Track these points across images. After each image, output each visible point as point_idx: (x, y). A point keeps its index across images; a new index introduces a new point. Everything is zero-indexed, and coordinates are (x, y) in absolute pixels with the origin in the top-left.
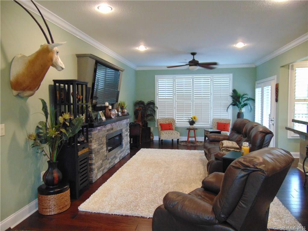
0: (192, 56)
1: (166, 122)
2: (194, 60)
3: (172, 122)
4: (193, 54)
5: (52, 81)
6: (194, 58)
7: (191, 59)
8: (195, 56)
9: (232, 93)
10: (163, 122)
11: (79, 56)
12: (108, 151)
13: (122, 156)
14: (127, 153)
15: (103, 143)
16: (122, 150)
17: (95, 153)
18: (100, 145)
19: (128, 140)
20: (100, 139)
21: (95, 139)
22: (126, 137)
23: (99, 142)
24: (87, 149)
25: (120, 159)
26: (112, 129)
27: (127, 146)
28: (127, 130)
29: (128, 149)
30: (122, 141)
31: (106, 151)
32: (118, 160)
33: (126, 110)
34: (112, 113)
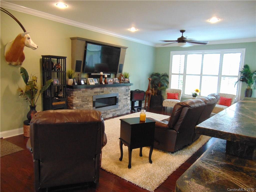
0: (181, 33)
1: (173, 92)
2: (182, 37)
3: (178, 93)
4: (182, 31)
5: (41, 56)
6: (183, 35)
7: (180, 36)
8: (183, 33)
9: (243, 69)
10: (171, 92)
11: (72, 39)
12: (95, 107)
13: (117, 114)
14: (126, 112)
15: (88, 101)
16: (116, 109)
17: (76, 107)
18: (83, 102)
19: (128, 103)
20: (85, 97)
21: (77, 97)
22: (124, 100)
23: (82, 99)
24: (64, 102)
25: (114, 115)
26: (103, 92)
27: (126, 107)
28: (127, 95)
29: (128, 110)
30: (118, 103)
31: (92, 107)
32: (111, 116)
33: (127, 79)
34: (109, 81)
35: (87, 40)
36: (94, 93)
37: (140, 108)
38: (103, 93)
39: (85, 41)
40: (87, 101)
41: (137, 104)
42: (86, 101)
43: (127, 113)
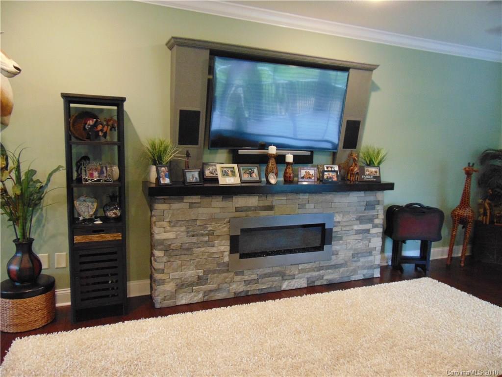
12: (238, 255)
13: (325, 278)
14: (364, 275)
15: (211, 233)
16: (323, 264)
17: (166, 251)
18: (193, 236)
19: (372, 245)
20: (198, 223)
21: (168, 220)
22: (357, 237)
23: (188, 228)
24: (116, 235)
25: (314, 282)
26: (271, 208)
27: (362, 260)
28: (371, 220)
29: (372, 267)
30: (330, 244)
31: (228, 253)
32: (302, 283)
33: (373, 170)
34: (303, 173)
35: (214, 47)
36: (236, 211)
37: (425, 265)
38: (271, 213)
39: (206, 49)
40: (208, 235)
41: (411, 250)
42: (203, 235)
43: (367, 277)
